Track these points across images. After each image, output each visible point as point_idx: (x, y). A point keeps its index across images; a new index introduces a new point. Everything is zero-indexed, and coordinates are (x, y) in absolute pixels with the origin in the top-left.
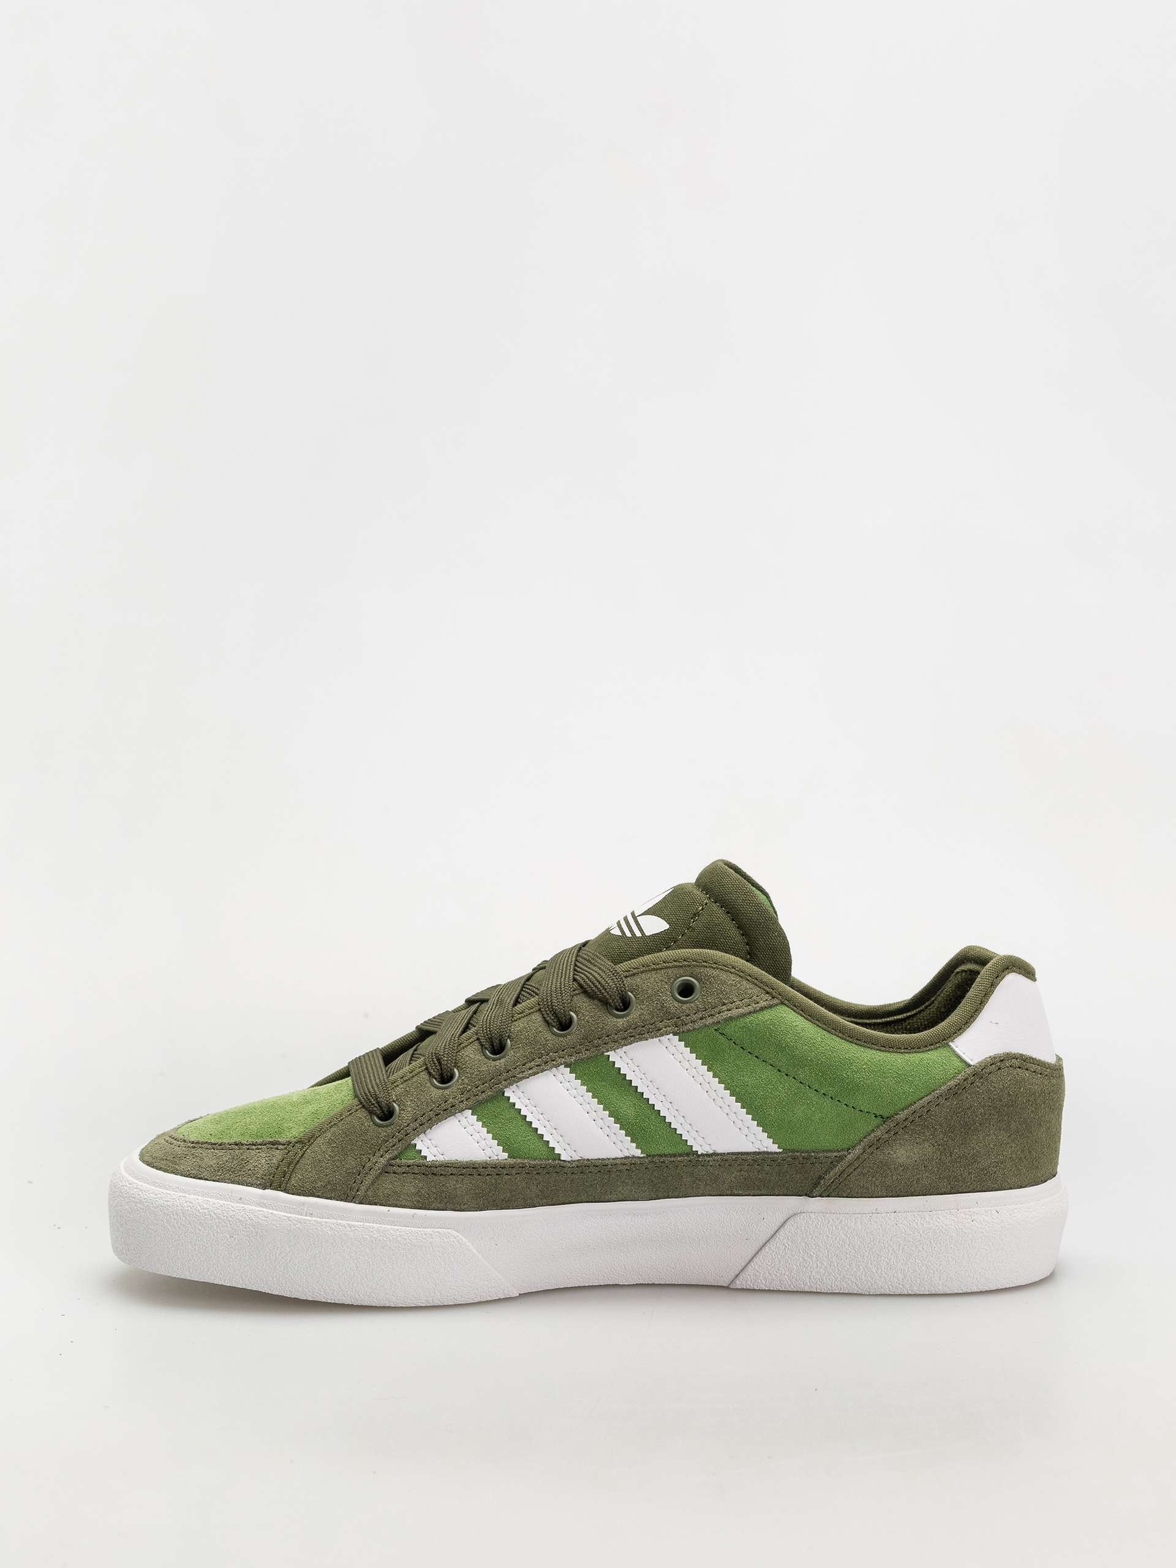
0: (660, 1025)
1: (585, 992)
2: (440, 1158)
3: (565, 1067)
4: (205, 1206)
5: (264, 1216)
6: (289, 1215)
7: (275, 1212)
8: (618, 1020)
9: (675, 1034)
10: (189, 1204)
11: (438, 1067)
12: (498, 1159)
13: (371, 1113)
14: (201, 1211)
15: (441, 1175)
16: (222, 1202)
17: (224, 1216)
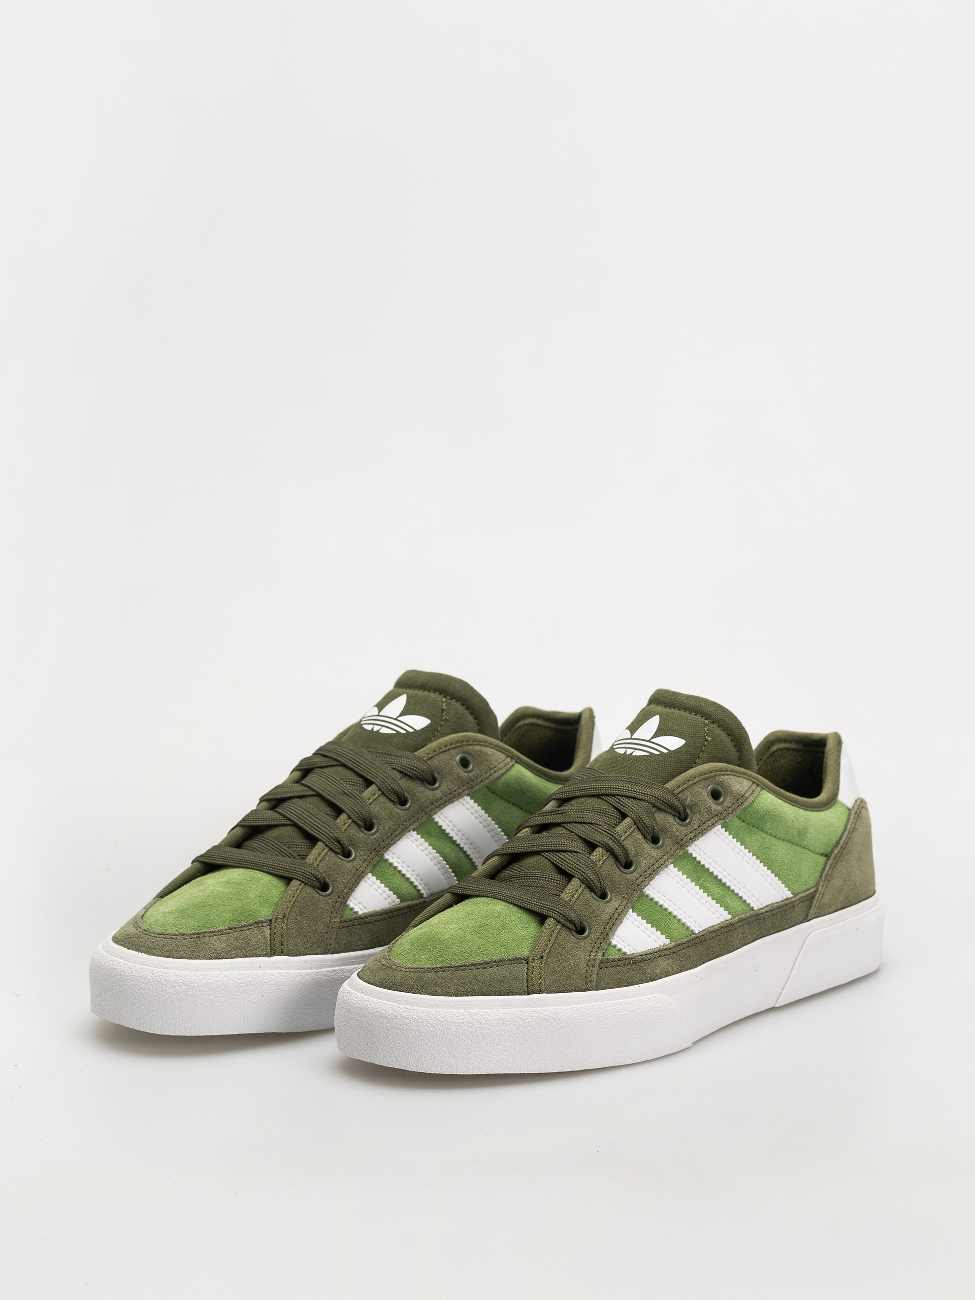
0: (460, 790)
1: (406, 775)
2: (366, 911)
3: (413, 831)
4: (240, 978)
5: (283, 976)
6: (299, 971)
7: (290, 971)
8: (435, 792)
9: (468, 795)
10: (227, 978)
11: (340, 847)
12: (395, 905)
13: (314, 887)
14: (237, 981)
15: (370, 922)
16: (250, 972)
17: (254, 982)
